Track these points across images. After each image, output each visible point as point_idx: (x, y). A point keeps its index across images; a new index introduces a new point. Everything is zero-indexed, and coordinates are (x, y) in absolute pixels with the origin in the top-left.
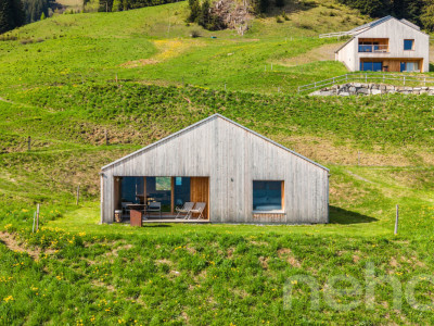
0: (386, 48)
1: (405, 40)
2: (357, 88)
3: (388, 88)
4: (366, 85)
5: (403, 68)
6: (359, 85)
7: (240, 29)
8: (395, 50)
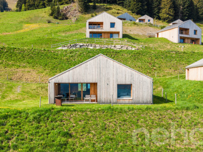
0: (102, 27)
1: (111, 23)
2: (81, 46)
3: (96, 46)
4: (85, 44)
5: (112, 37)
6: (82, 44)
7: (73, 19)
8: (106, 28)
